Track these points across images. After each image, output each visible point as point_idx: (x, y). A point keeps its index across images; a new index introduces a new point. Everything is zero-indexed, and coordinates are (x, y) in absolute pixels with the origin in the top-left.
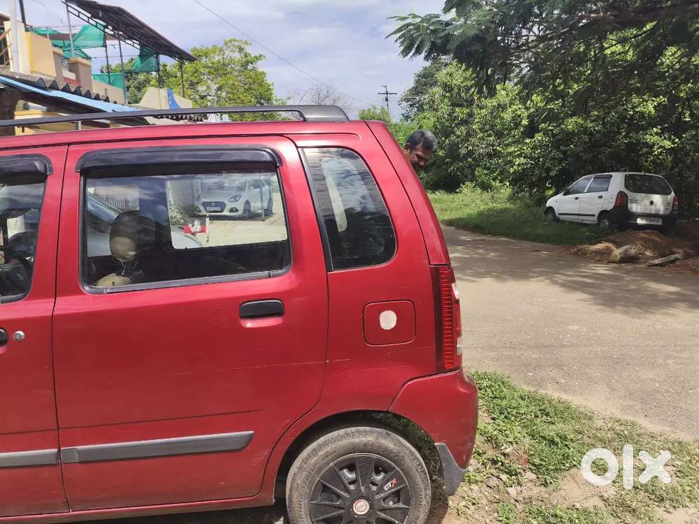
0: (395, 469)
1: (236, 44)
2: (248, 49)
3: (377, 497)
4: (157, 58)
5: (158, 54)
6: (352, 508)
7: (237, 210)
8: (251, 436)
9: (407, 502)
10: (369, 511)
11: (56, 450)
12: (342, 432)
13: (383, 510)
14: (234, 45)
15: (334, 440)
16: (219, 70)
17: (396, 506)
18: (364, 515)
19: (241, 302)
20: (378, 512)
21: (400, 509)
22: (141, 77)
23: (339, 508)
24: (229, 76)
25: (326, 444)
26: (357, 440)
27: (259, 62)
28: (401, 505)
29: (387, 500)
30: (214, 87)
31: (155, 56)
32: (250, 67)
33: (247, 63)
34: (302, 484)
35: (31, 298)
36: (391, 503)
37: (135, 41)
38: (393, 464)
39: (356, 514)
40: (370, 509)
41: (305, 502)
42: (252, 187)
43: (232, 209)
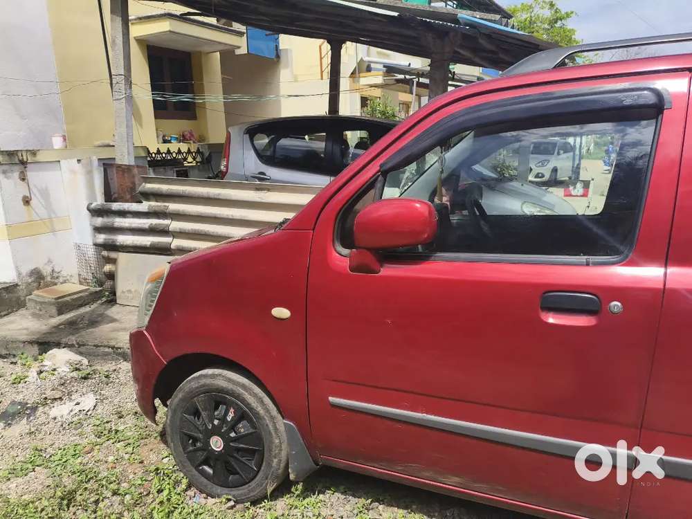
7: (543, 176)
27: (569, 19)
32: (559, 23)
33: (557, 19)
42: (562, 152)
43: (538, 173)
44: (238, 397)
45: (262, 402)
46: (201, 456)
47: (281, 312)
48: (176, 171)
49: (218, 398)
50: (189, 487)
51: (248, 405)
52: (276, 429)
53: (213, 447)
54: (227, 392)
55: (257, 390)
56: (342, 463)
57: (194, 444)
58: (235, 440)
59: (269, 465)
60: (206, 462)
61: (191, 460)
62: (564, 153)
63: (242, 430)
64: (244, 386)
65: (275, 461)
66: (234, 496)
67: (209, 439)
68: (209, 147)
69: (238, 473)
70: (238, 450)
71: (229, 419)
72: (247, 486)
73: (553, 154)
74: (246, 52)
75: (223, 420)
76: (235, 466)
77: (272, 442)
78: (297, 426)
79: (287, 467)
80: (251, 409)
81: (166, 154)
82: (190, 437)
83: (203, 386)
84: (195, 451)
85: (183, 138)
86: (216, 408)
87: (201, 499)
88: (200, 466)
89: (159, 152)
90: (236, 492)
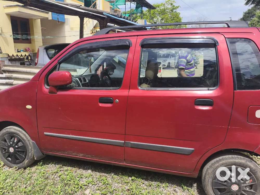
0: (252, 175)
1: (170, 2)
2: (174, 4)
3: (242, 185)
4: (142, 8)
5: (142, 7)
6: (231, 187)
7: (165, 66)
8: (193, 150)
9: (256, 190)
10: (238, 190)
11: (124, 142)
12: (230, 156)
13: (244, 191)
14: (169, 3)
15: (226, 159)
16: (163, 12)
17: (250, 190)
18: (236, 191)
19: (195, 99)
20: (242, 191)
21: (252, 192)
22: (134, 16)
23: (226, 186)
24: (166, 14)
25: (223, 159)
26: (237, 161)
27: (178, 9)
28: (252, 191)
29: (246, 187)
30: (160, 19)
31: (141, 7)
32: (174, 11)
33: (173, 9)
34: (211, 173)
35: (122, 89)
36: (248, 189)
37: (135, 2)
38: (251, 173)
39: (232, 190)
40: (239, 189)
41: (211, 180)
42: (171, 57)
43: (163, 65)
44: (18, 134)
45: (25, 135)
46: (7, 155)
47: (29, 107)
48: (20, 63)
49: (12, 135)
50: (4, 165)
51: (21, 137)
52: (30, 144)
53: (11, 151)
54: (14, 133)
55: (23, 132)
56: (50, 153)
57: (5, 150)
58: (17, 148)
59: (28, 156)
60: (9, 156)
61: (4, 156)
62: (173, 57)
63: (20, 145)
64: (19, 131)
65: (30, 154)
66: (18, 167)
67: (9, 148)
68: (33, 54)
69: (19, 159)
70: (19, 151)
71: (15, 141)
72: (22, 163)
73: (169, 58)
74: (51, 19)
75: (13, 142)
76: (18, 157)
77: (29, 148)
78: (36, 142)
79: (34, 156)
80: (22, 138)
81: (16, 56)
82: (4, 149)
83: (7, 131)
84: (5, 153)
85: (26, 51)
86: (11, 139)
87: (8, 169)
88: (7, 158)
89: (17, 56)
90: (19, 165)
